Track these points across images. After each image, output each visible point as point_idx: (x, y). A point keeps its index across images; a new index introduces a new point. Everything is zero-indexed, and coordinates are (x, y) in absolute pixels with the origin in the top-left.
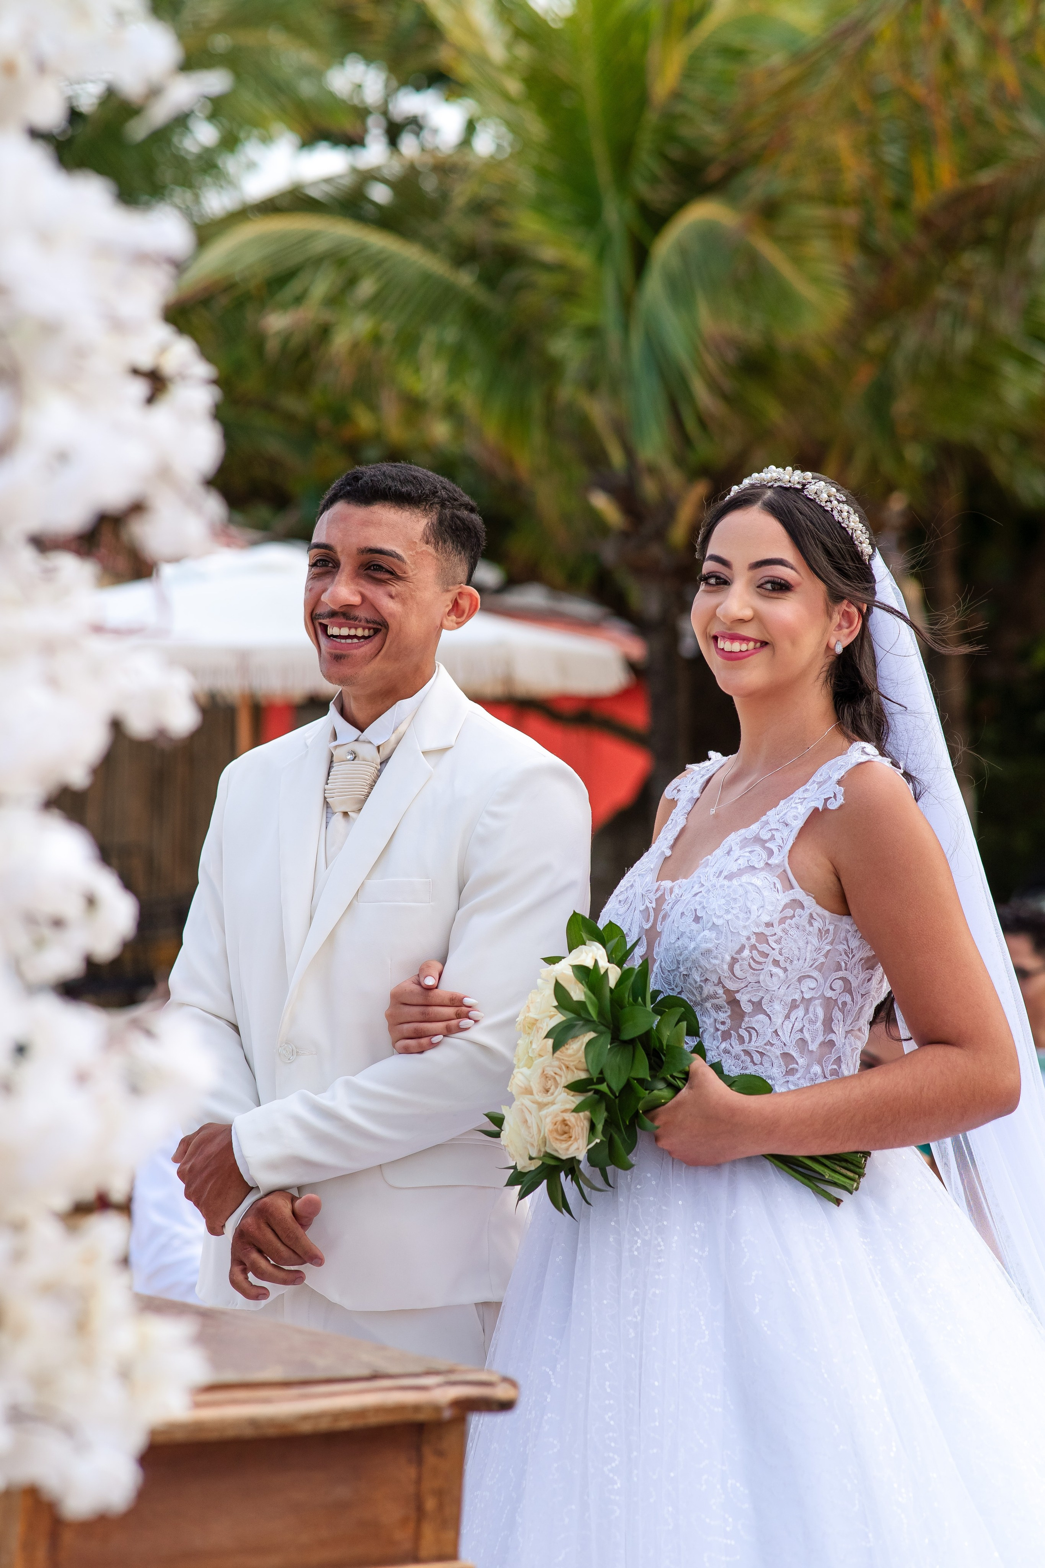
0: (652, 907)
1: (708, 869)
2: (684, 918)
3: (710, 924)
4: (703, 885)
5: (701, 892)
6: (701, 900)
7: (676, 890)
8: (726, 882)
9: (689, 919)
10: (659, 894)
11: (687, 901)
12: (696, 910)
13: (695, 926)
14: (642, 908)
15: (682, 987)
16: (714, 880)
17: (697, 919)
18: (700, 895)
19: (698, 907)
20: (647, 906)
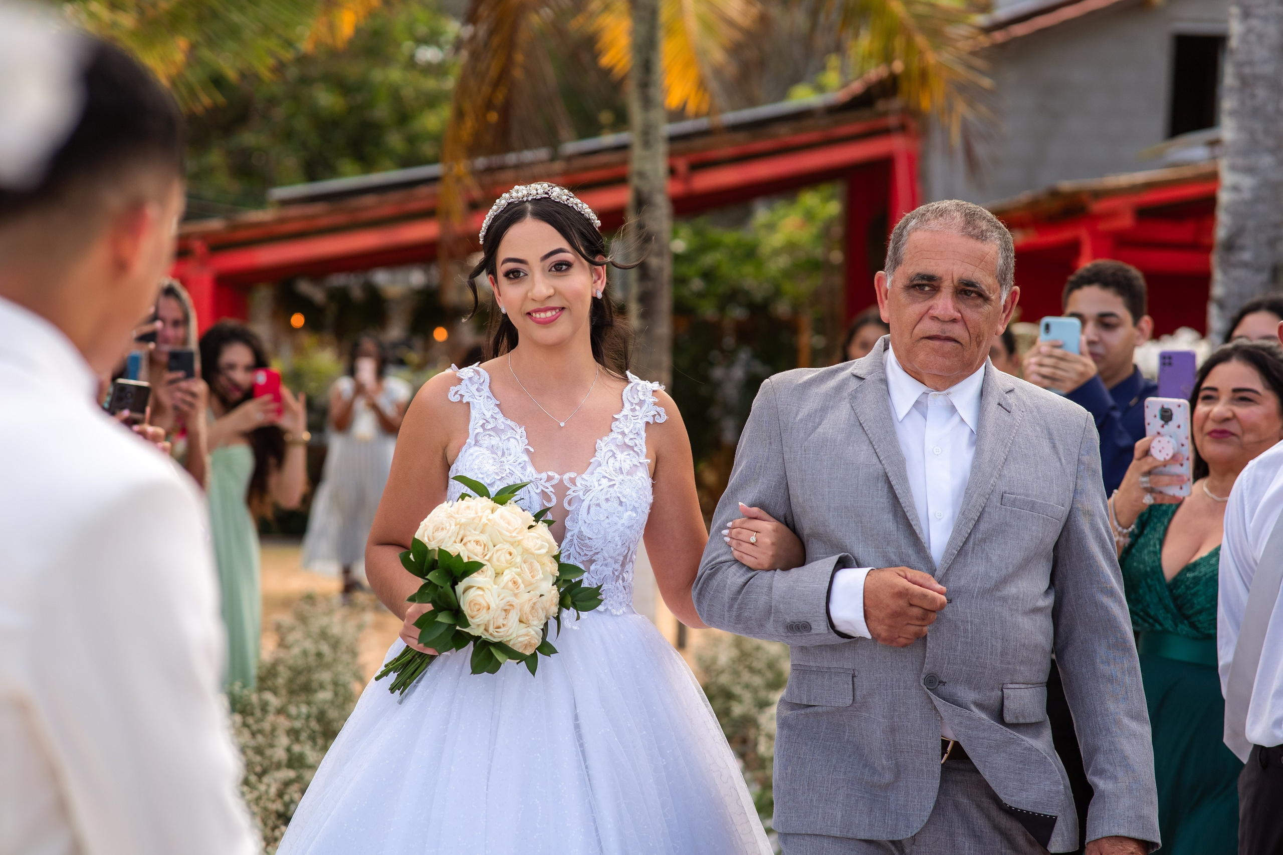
0: (551, 492)
1: (603, 468)
2: (610, 503)
3: (632, 507)
4: (610, 480)
5: (615, 484)
6: (620, 490)
7: (579, 482)
8: (630, 477)
9: (616, 504)
10: (555, 482)
11: (605, 490)
12: (619, 498)
13: (620, 509)
14: (538, 491)
15: (602, 549)
16: (621, 477)
17: (621, 503)
18: (615, 487)
19: (619, 495)
20: (542, 490)
